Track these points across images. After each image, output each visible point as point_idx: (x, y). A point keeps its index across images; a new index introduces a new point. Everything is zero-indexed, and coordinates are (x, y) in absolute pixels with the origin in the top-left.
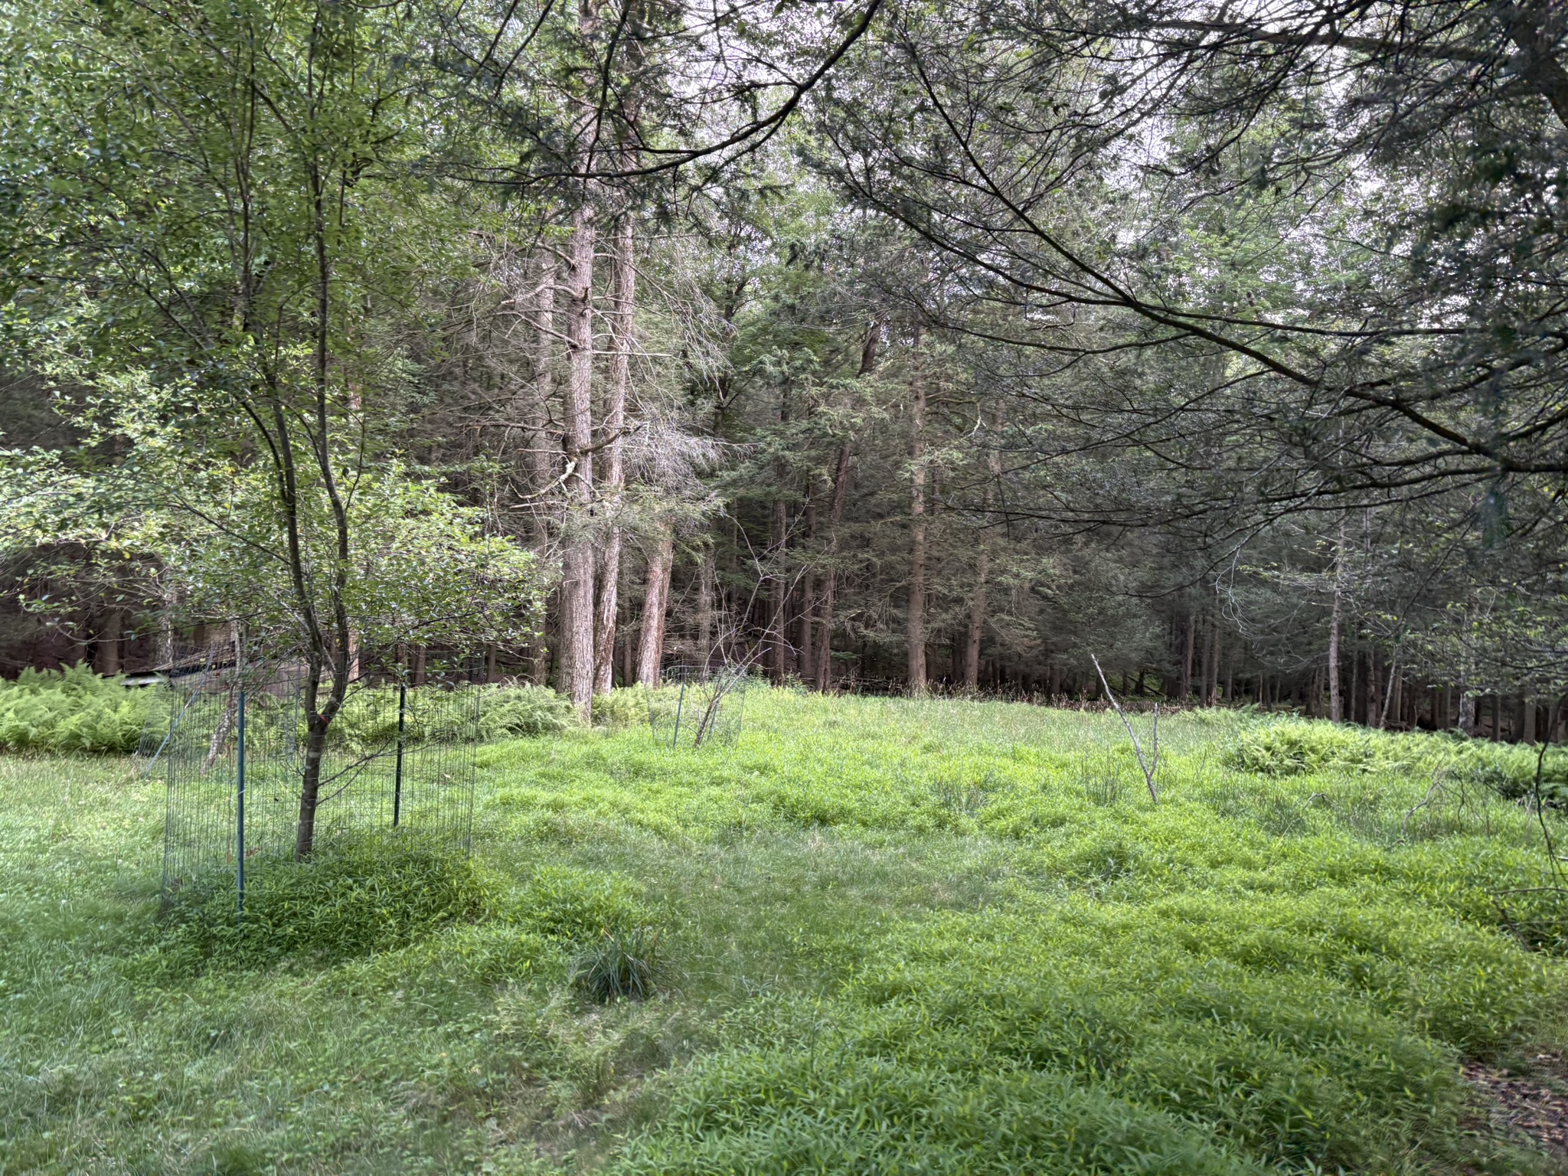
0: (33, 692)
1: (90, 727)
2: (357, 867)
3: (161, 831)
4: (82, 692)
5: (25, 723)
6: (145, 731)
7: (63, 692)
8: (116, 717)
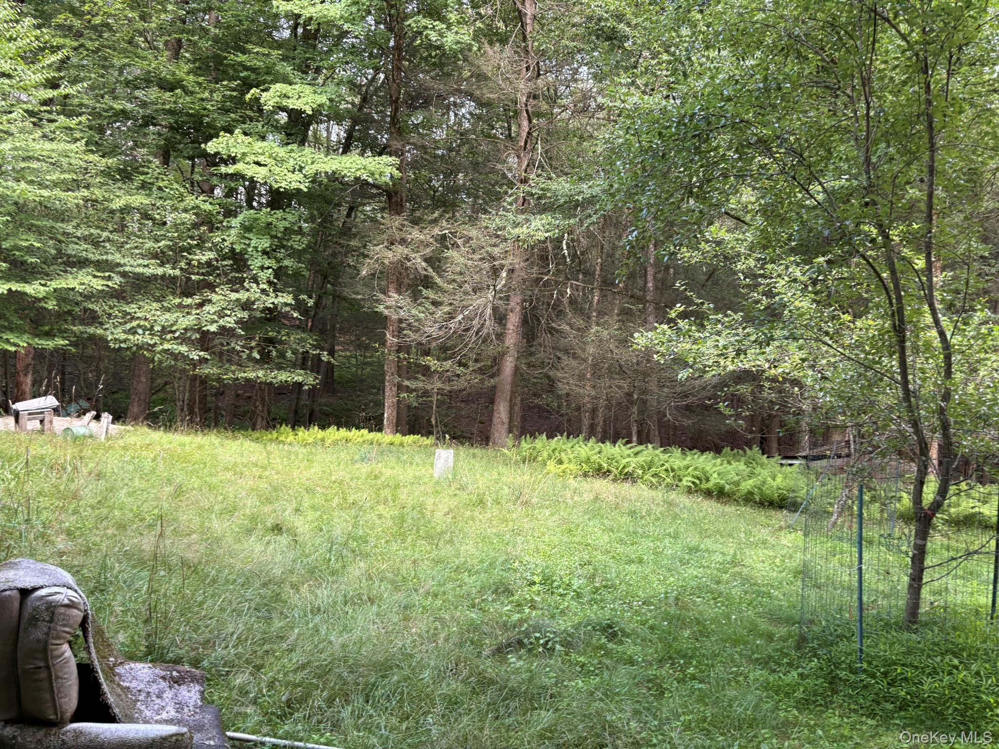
0: (729, 463)
1: (759, 489)
2: (963, 649)
3: (800, 572)
4: (755, 466)
5: (723, 482)
6: (791, 495)
7: (745, 464)
8: (774, 484)
